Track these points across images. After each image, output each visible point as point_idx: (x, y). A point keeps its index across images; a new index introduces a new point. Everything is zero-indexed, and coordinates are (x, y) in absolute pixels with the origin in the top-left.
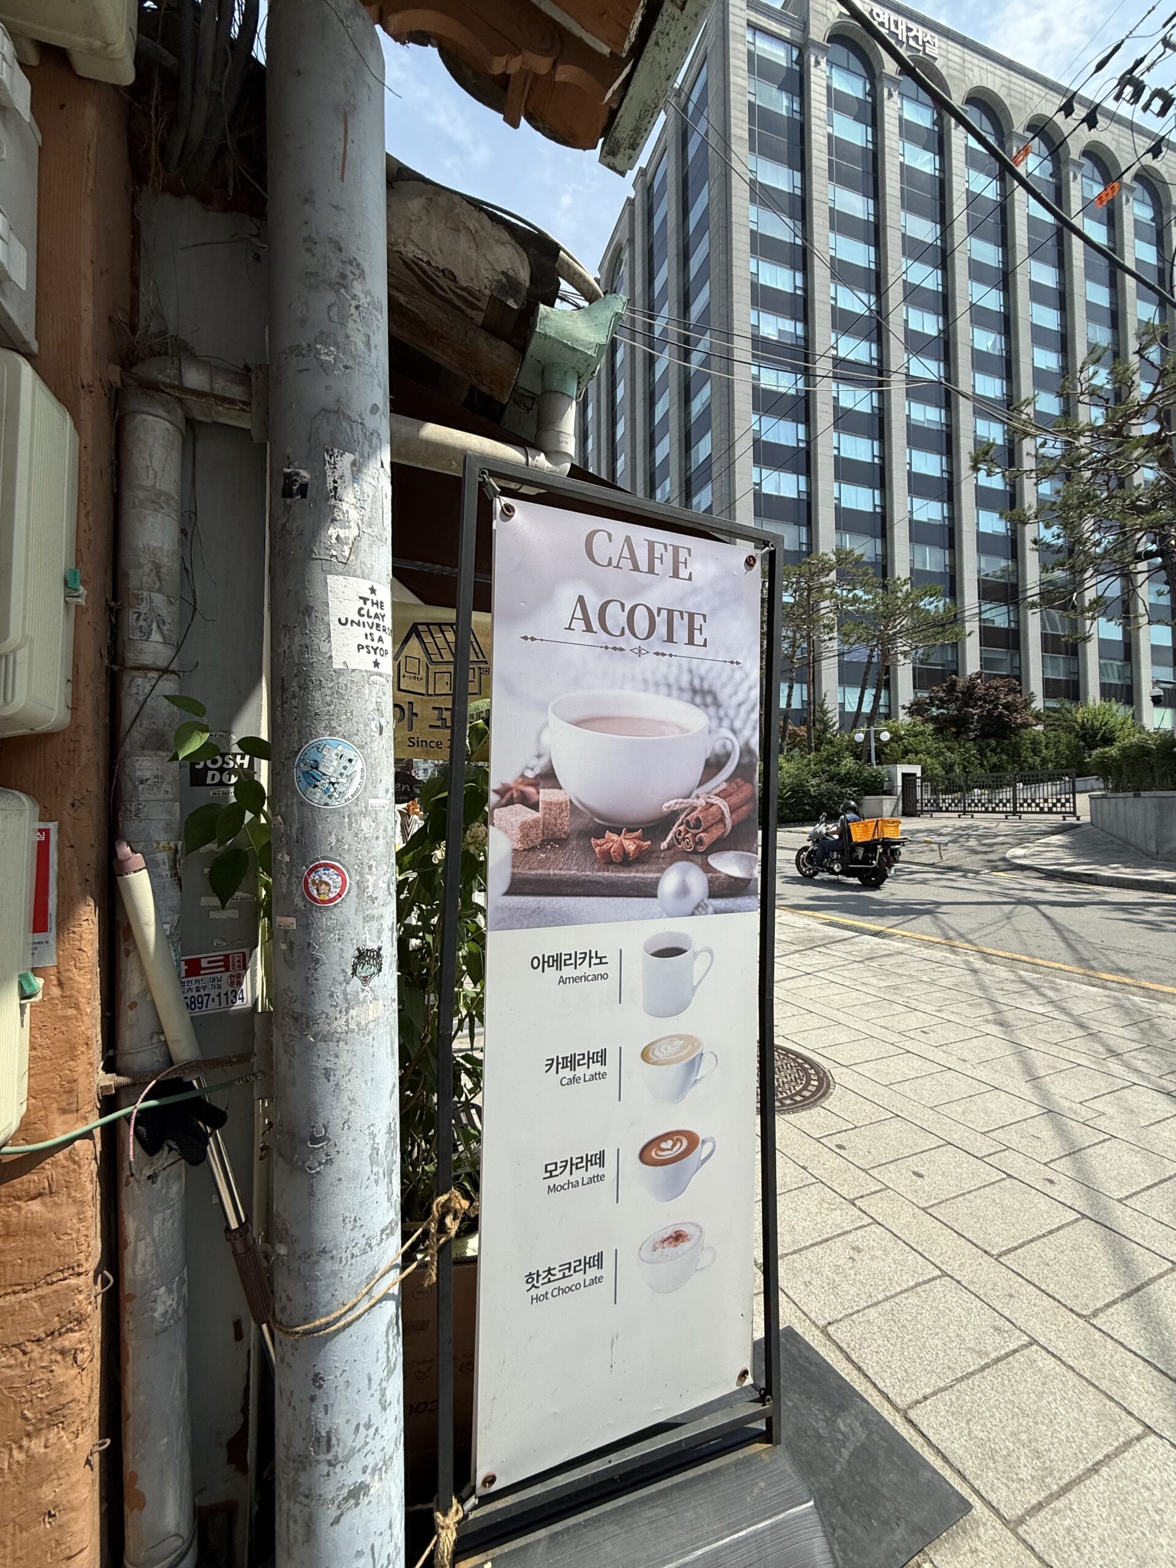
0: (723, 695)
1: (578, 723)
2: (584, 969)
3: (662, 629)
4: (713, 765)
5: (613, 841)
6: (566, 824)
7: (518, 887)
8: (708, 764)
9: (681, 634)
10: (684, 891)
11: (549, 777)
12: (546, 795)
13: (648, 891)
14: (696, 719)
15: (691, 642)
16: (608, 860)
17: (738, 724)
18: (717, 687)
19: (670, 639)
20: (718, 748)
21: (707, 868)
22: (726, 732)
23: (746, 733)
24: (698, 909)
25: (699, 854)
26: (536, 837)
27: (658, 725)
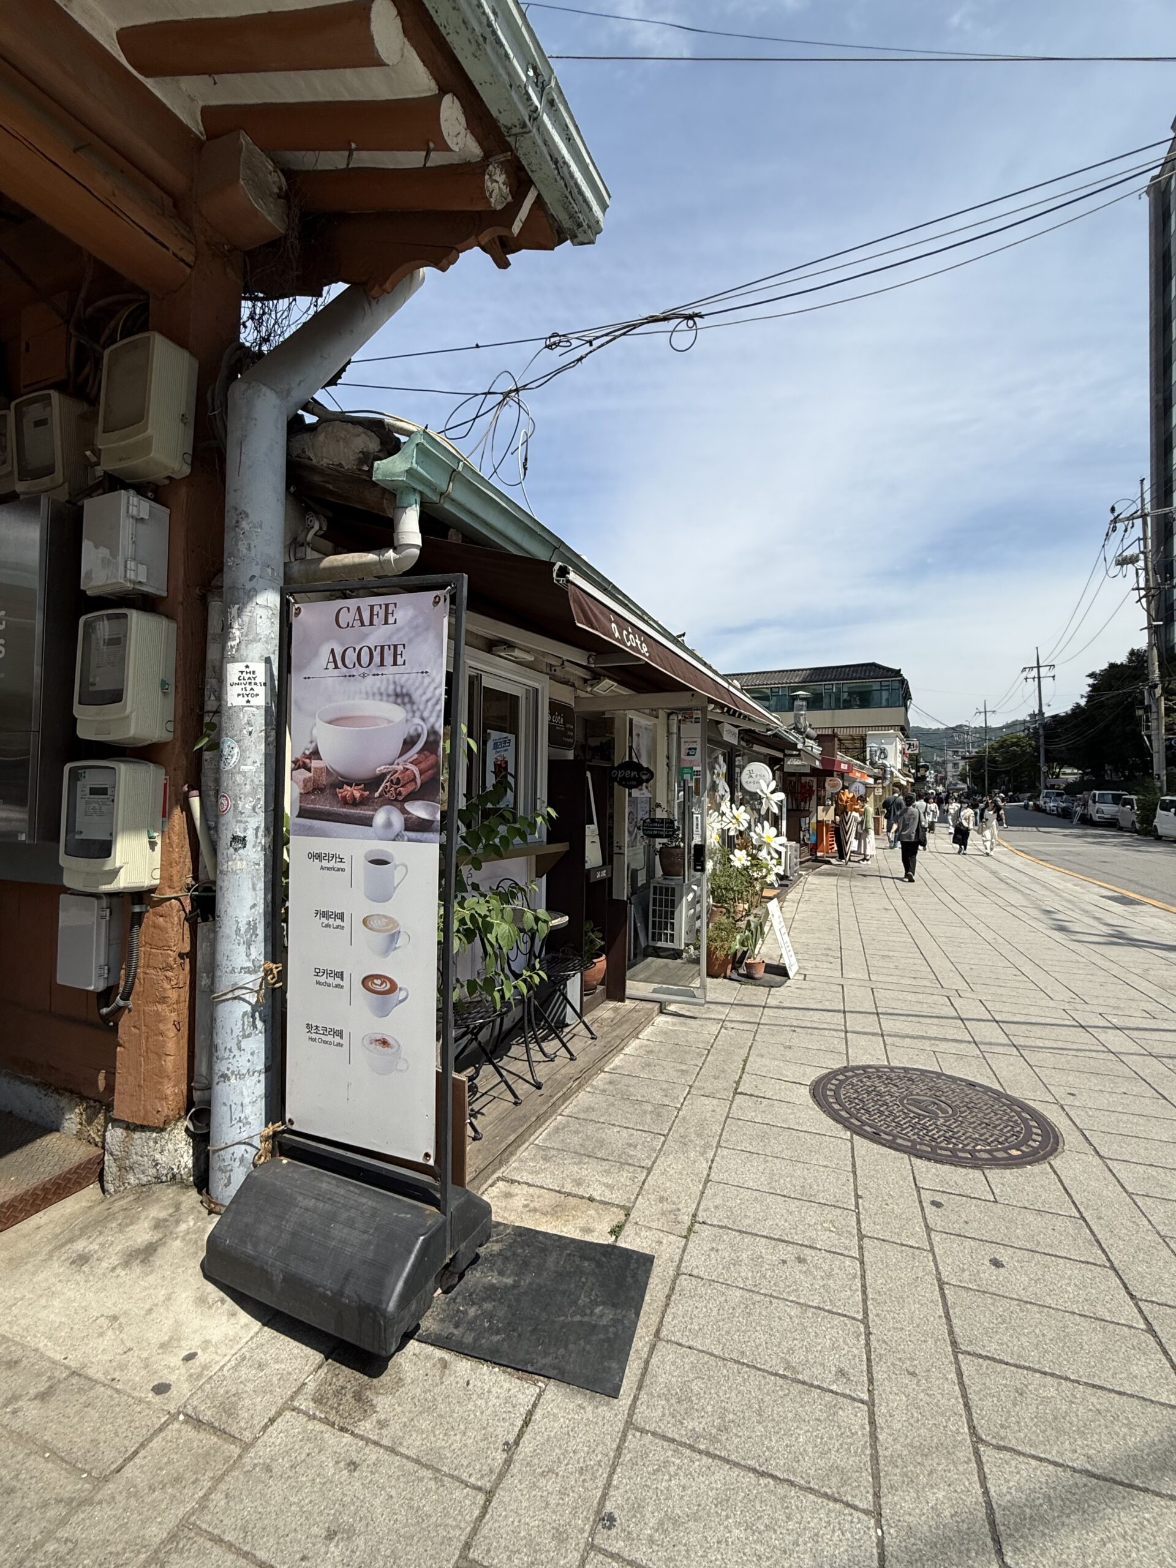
0: (416, 696)
1: (330, 722)
2: (332, 864)
3: (377, 659)
4: (409, 743)
5: (347, 791)
6: (324, 780)
7: (303, 813)
8: (405, 742)
9: (389, 659)
10: (389, 824)
11: (315, 754)
12: (314, 764)
13: (367, 822)
14: (397, 713)
15: (395, 664)
16: (345, 802)
17: (426, 714)
18: (412, 691)
19: (382, 664)
20: (412, 732)
21: (404, 811)
22: (417, 720)
23: (432, 720)
24: (397, 838)
25: (399, 802)
26: (310, 787)
27: (372, 720)
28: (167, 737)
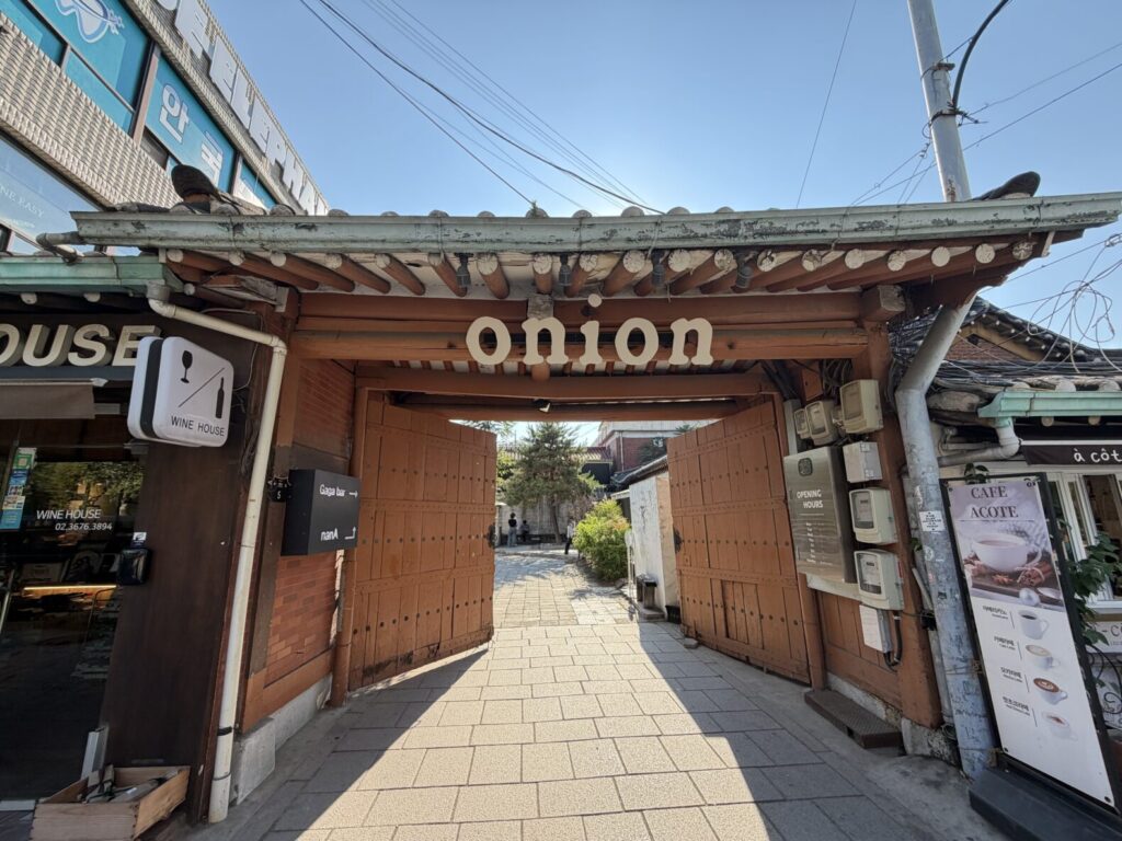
0: (1029, 532)
1: (982, 542)
2: (999, 614)
3: (1000, 513)
4: (1031, 557)
5: (999, 577)
6: (984, 571)
7: (975, 586)
8: (1029, 556)
9: (1007, 513)
10: (1030, 598)
11: (976, 557)
12: (976, 562)
13: (1016, 595)
14: (1021, 541)
15: (1012, 516)
16: (999, 583)
17: (1038, 542)
18: (1026, 529)
19: (1004, 515)
20: (1031, 550)
21: (1038, 592)
22: (1033, 545)
23: (1043, 546)
24: (1036, 605)
25: (1035, 587)
26: (976, 573)
27: (1007, 543)
28: (895, 541)
